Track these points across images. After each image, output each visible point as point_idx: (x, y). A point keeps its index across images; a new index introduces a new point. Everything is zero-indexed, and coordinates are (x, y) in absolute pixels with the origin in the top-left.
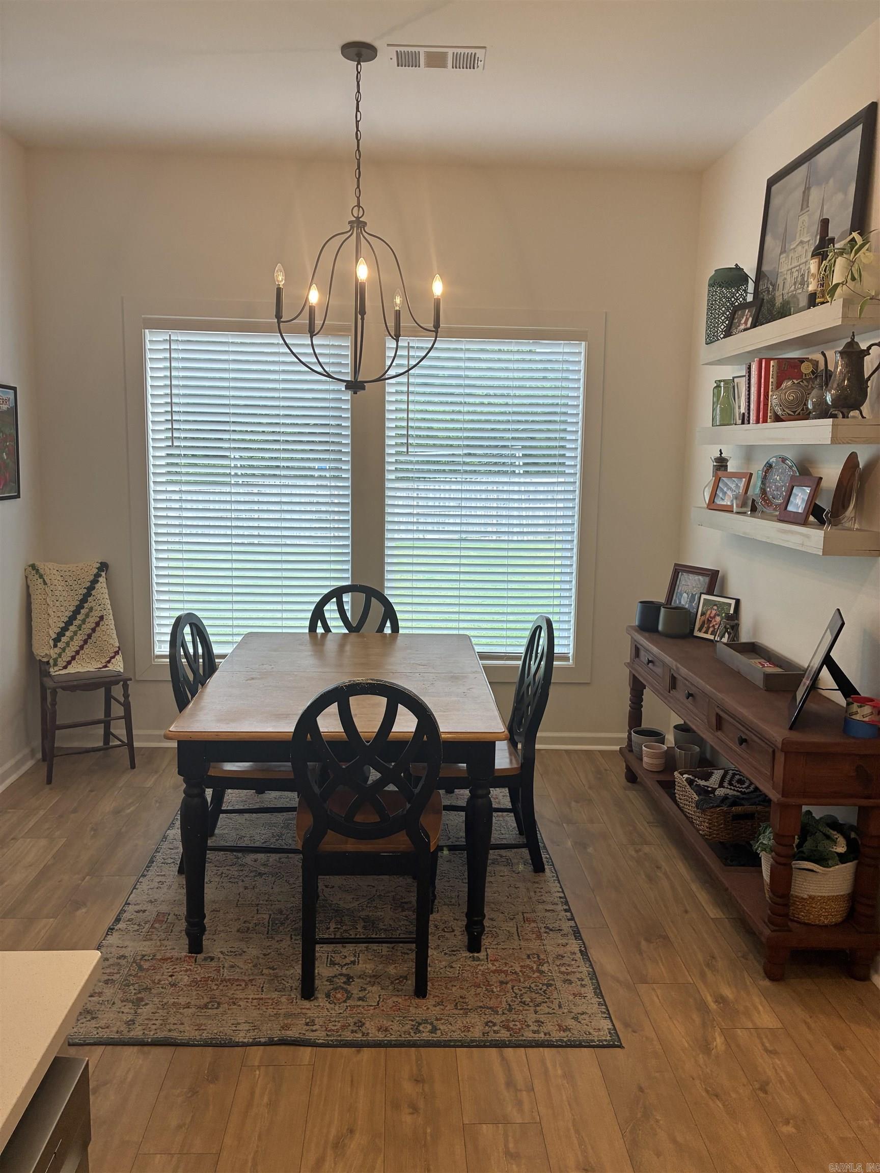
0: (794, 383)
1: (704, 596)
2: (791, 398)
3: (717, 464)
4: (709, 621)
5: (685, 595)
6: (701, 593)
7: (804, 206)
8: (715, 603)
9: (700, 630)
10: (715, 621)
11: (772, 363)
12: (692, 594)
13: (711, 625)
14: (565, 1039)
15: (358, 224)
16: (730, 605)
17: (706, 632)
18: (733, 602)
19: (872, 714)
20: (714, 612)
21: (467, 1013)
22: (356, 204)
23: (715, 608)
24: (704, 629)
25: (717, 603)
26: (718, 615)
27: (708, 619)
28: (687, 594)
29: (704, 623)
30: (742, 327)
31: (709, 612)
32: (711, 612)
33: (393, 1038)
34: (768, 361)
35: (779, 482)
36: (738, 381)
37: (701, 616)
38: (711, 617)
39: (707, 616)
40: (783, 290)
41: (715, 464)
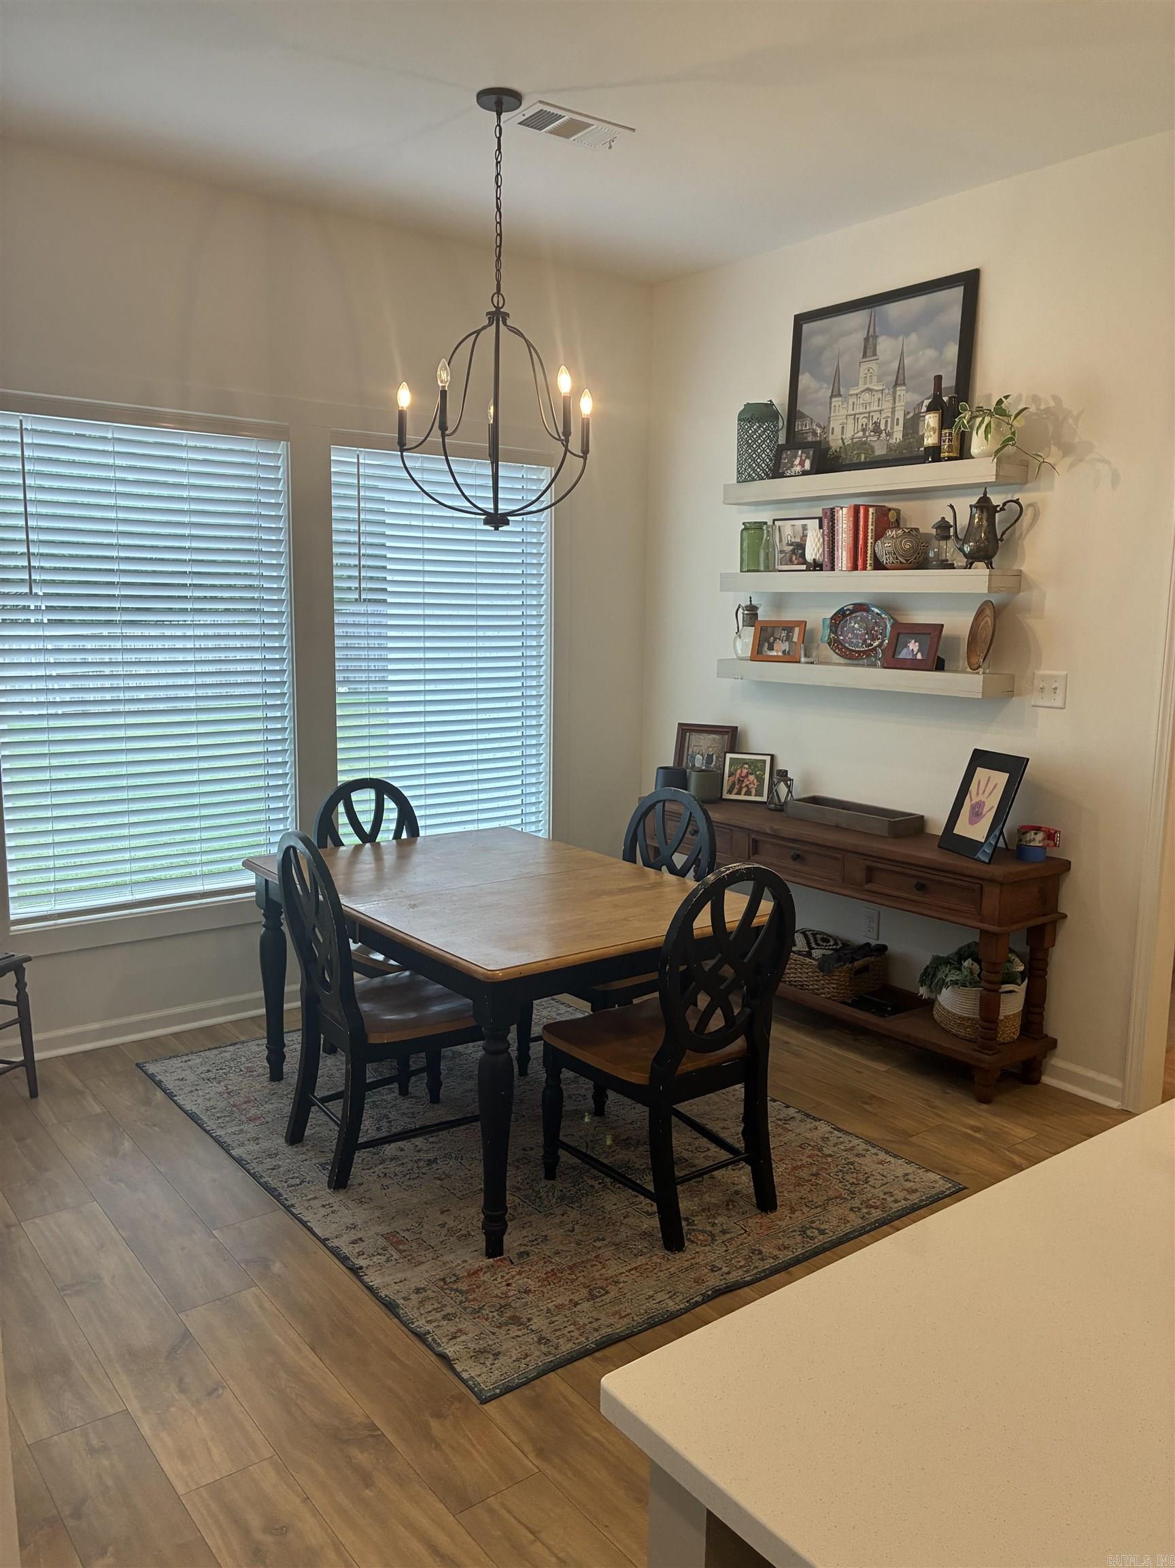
0: (905, 532)
1: (729, 756)
2: (908, 547)
3: (749, 612)
4: (740, 781)
5: (699, 757)
6: (725, 753)
7: (869, 352)
8: (745, 762)
9: (730, 792)
10: (748, 780)
11: (871, 510)
12: (708, 754)
13: (743, 785)
14: (924, 1198)
15: (497, 316)
16: (764, 761)
17: (739, 793)
18: (768, 759)
19: (1044, 839)
20: (745, 771)
21: (825, 1209)
22: (495, 291)
23: (746, 766)
24: (735, 791)
25: (748, 761)
26: (752, 774)
27: (739, 779)
28: (702, 755)
29: (734, 784)
30: (798, 469)
31: (739, 772)
32: (742, 771)
33: (800, 1251)
34: (867, 507)
35: (857, 629)
36: (781, 524)
37: (729, 777)
38: (742, 777)
39: (738, 776)
40: (842, 434)
41: (746, 612)
